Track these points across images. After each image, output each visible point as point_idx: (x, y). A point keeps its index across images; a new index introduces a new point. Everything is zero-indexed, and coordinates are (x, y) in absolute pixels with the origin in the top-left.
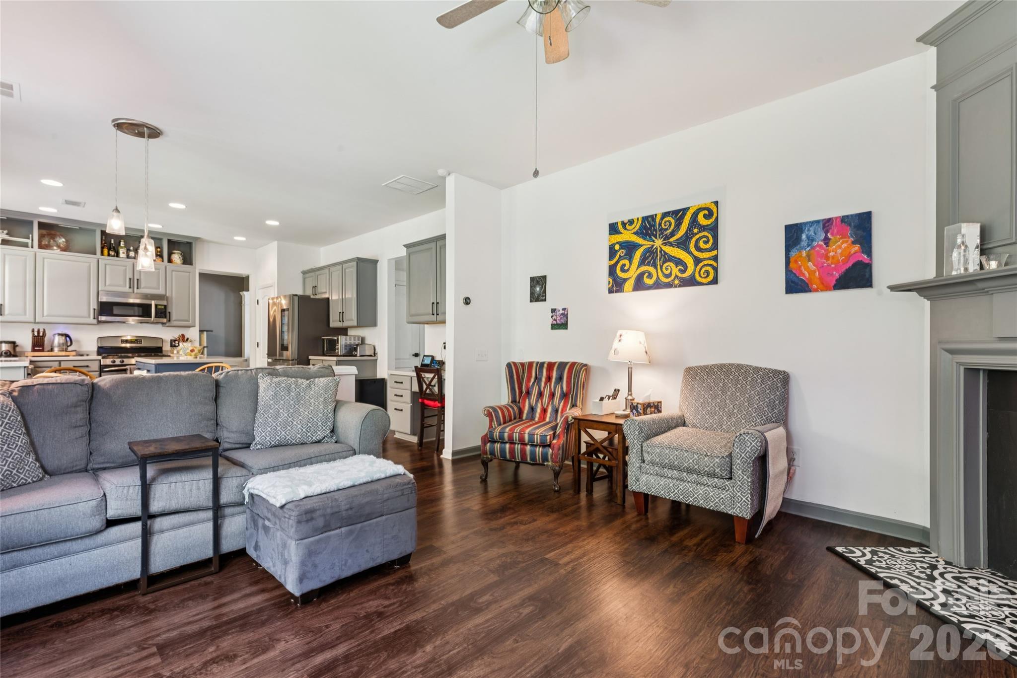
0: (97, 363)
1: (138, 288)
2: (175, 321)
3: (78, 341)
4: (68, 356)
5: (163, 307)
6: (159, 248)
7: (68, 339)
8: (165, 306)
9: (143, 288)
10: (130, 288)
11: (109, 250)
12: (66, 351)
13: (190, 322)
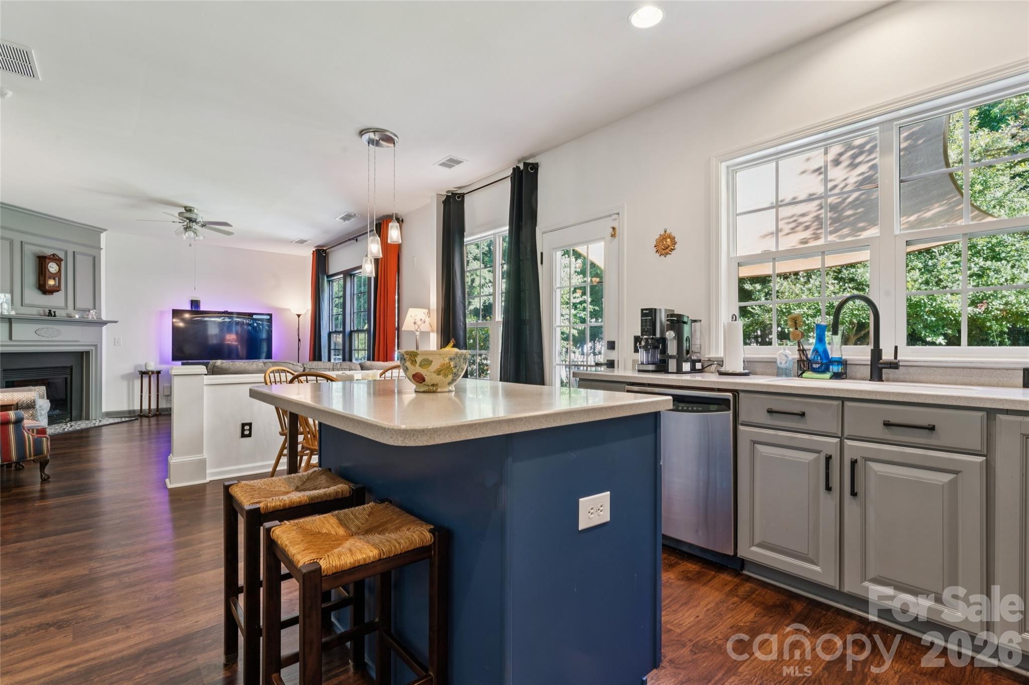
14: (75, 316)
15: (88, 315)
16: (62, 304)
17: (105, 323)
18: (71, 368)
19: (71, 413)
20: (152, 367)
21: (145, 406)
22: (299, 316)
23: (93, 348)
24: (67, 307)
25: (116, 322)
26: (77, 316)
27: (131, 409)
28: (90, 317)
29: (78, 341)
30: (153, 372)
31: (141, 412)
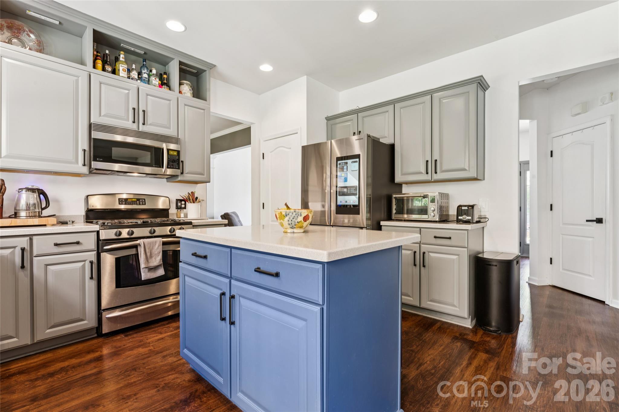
0: (94, 236)
1: (144, 124)
2: (187, 173)
3: (57, 201)
4: (45, 225)
5: (175, 153)
6: (165, 73)
7: (42, 196)
8: (178, 152)
9: (150, 124)
10: (134, 122)
11: (104, 63)
12: (40, 217)
13: (205, 176)
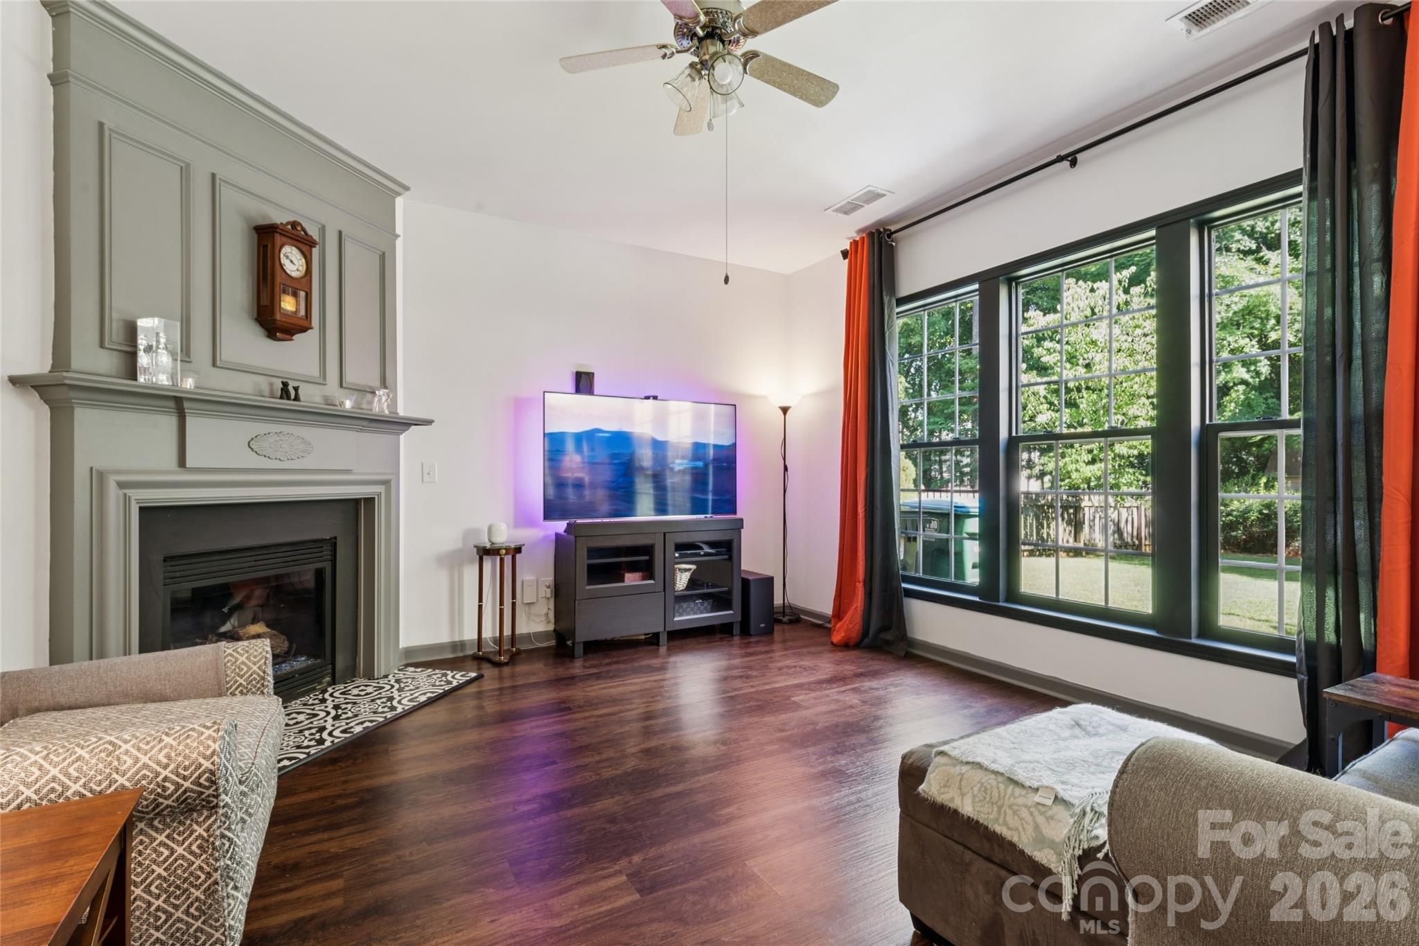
14: (342, 404)
15: (371, 403)
16: (315, 371)
17: (406, 424)
18: (333, 543)
19: (333, 663)
20: (504, 536)
21: (489, 632)
22: (785, 410)
23: (380, 489)
24: (325, 378)
25: (429, 422)
26: (348, 404)
27: (457, 639)
28: (376, 408)
29: (348, 472)
30: (508, 550)
31: (479, 649)
